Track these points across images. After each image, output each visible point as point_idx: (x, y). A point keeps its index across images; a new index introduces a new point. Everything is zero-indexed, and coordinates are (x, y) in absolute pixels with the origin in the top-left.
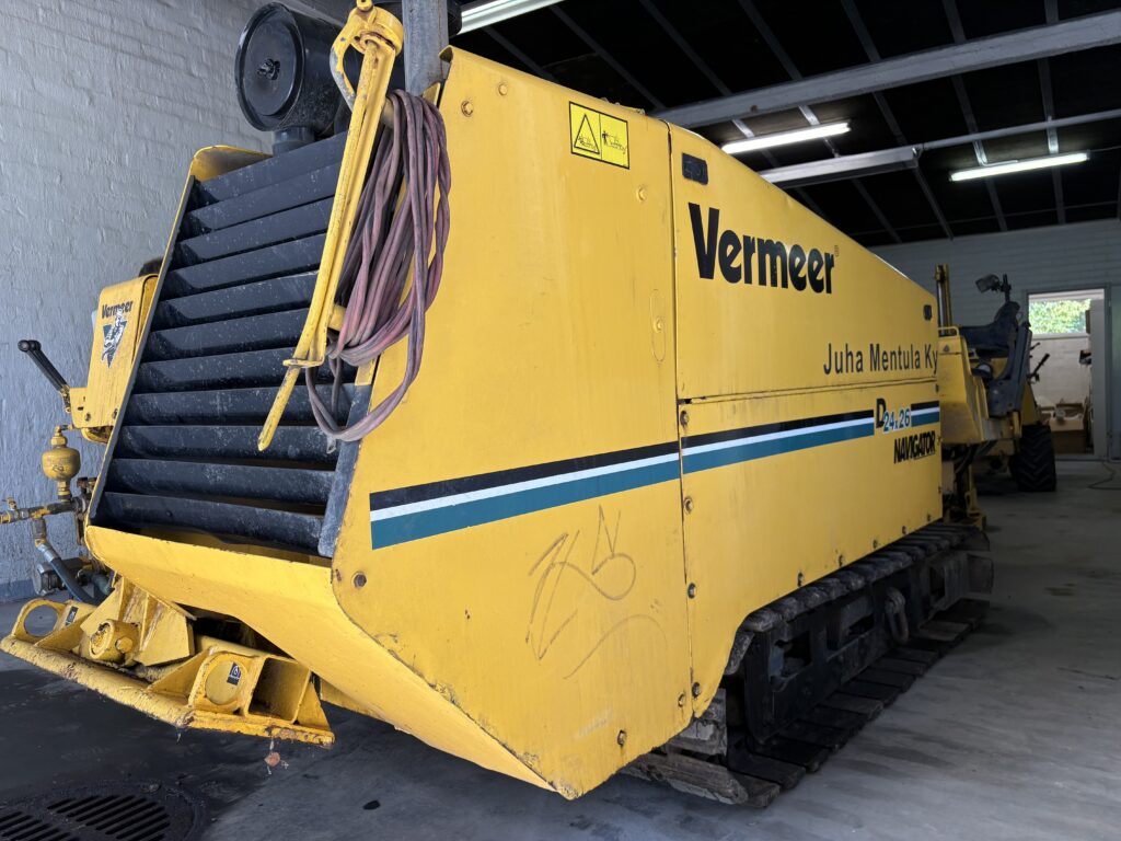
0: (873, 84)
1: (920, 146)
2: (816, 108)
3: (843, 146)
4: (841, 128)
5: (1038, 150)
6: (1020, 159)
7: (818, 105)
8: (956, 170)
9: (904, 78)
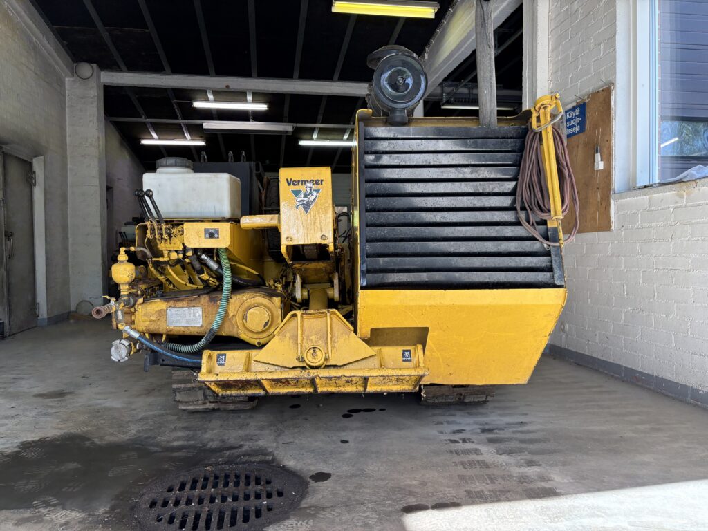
0: (293, 90)
1: (295, 124)
2: (216, 92)
3: (257, 116)
4: (263, 107)
5: (339, 137)
6: (331, 140)
7: (218, 91)
8: (302, 139)
9: (308, 91)
